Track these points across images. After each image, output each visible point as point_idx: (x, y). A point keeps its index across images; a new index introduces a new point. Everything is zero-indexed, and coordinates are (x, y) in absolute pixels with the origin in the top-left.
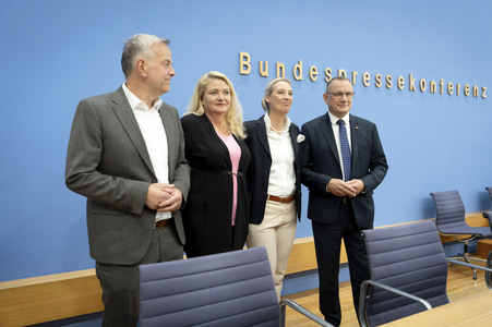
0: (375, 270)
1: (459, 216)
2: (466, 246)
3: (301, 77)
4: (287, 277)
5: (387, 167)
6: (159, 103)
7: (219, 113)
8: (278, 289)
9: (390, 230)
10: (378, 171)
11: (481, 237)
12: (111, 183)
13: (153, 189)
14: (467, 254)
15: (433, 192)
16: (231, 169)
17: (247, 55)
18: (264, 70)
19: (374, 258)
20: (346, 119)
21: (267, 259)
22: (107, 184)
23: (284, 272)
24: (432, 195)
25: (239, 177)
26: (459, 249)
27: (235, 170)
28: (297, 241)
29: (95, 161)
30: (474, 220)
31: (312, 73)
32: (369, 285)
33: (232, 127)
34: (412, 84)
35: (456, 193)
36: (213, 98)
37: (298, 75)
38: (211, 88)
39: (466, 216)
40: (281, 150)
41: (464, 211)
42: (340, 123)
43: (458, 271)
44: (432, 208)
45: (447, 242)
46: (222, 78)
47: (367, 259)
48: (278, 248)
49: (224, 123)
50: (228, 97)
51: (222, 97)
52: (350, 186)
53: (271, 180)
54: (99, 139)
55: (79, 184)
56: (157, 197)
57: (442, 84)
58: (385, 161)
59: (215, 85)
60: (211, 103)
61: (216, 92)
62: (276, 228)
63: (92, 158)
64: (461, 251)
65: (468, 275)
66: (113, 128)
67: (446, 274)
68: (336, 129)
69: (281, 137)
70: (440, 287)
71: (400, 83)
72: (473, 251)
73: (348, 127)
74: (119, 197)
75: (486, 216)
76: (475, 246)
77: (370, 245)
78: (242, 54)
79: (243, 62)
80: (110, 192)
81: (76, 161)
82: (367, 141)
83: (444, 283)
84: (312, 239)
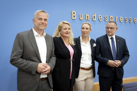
5: (129, 56)
6: (45, 34)
7: (66, 37)
10: (126, 58)
12: (25, 62)
13: (40, 65)
20: (114, 37)
27: (71, 58)
29: (20, 54)
33: (70, 41)
36: (65, 31)
38: (64, 27)
42: (112, 39)
46: (68, 24)
49: (67, 40)
50: (70, 31)
51: (68, 31)
54: (22, 46)
55: (14, 62)
56: (41, 68)
58: (128, 53)
59: (65, 26)
60: (64, 33)
61: (66, 29)
63: (19, 53)
66: (28, 43)
68: (110, 41)
73: (115, 40)
74: (27, 67)
78: (73, 12)
80: (24, 66)
81: (14, 54)
82: (122, 46)
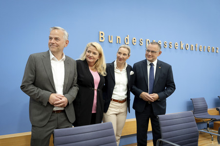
0: (163, 134)
1: (205, 109)
2: (208, 124)
3: (128, 43)
4: (122, 137)
6: (64, 58)
8: (118, 143)
9: (171, 116)
11: (216, 120)
14: (209, 128)
15: (192, 98)
16: (94, 87)
17: (103, 33)
18: (111, 40)
19: (163, 128)
21: (112, 128)
22: (34, 91)
23: (120, 136)
24: (191, 99)
25: (98, 91)
26: (205, 125)
28: (127, 120)
30: (212, 112)
31: (133, 41)
32: (161, 141)
34: (182, 46)
35: (204, 99)
37: (127, 42)
39: (208, 110)
40: (121, 79)
41: (207, 108)
43: (204, 136)
44: (191, 106)
45: (199, 122)
47: (160, 131)
48: (117, 124)
52: (151, 97)
53: (114, 92)
57: (197, 46)
61: (90, 52)
62: (116, 114)
64: (206, 127)
65: (209, 138)
67: (198, 137)
69: (122, 72)
70: (195, 143)
71: (176, 45)
72: (212, 127)
73: (155, 67)
75: (218, 110)
76: (213, 124)
77: (161, 122)
79: (101, 36)
83: (197, 141)
84: (135, 119)
